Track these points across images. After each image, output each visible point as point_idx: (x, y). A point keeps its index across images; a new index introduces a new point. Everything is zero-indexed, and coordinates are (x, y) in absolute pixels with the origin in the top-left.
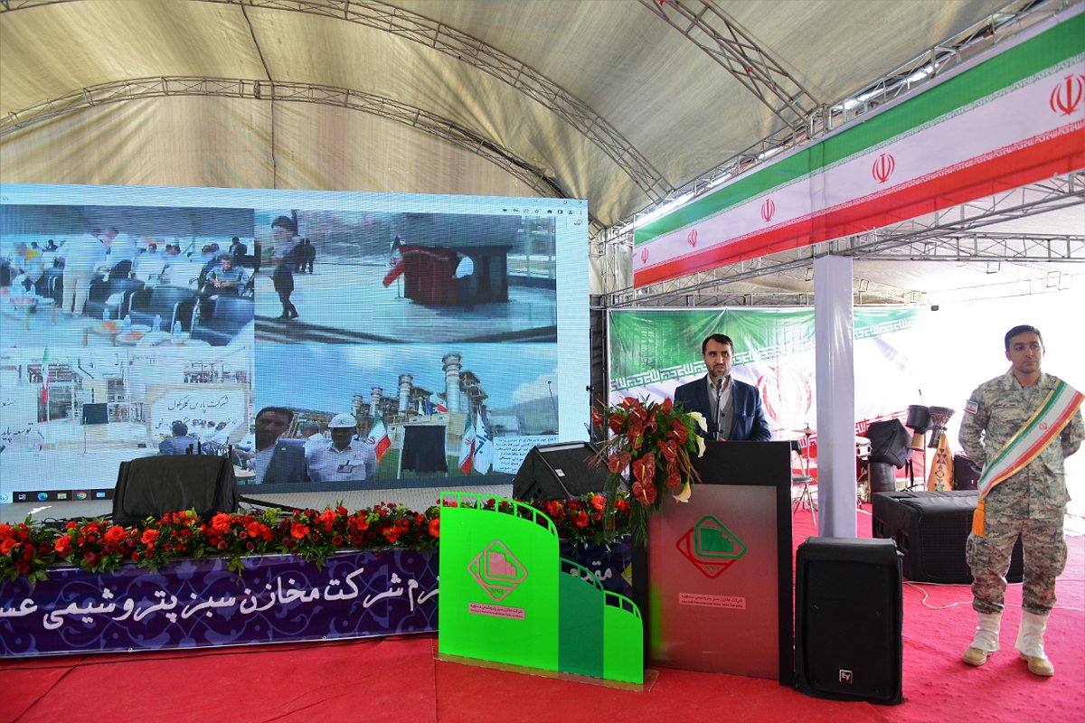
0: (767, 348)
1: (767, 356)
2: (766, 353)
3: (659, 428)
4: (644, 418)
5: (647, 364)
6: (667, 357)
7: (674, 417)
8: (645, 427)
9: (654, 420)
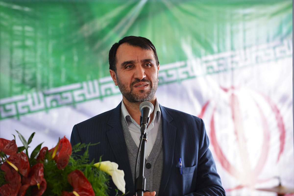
0: (216, 56)
1: (216, 68)
2: (215, 64)
3: (49, 188)
4: (25, 172)
5: (23, 82)
6: (57, 71)
7: (74, 168)
8: (26, 186)
9: (41, 174)
